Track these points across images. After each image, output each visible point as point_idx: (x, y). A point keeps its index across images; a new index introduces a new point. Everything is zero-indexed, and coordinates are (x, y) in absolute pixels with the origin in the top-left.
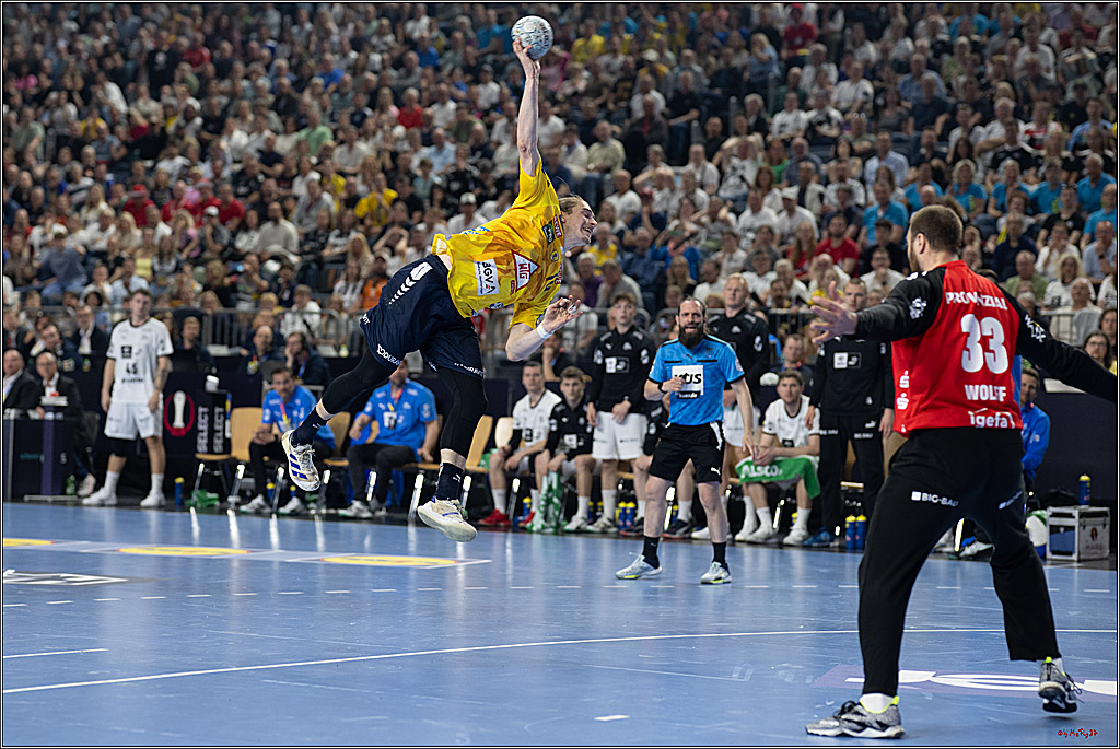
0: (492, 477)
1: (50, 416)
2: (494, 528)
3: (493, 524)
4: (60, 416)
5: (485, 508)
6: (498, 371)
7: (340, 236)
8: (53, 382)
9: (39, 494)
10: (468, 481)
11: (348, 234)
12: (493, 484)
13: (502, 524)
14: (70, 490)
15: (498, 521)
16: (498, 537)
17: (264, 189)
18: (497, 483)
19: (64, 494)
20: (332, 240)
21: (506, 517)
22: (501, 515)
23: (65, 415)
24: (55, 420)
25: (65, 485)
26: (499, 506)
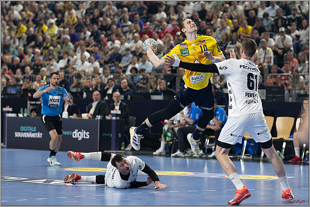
0: (294, 142)
1: (114, 118)
2: (295, 163)
3: (295, 162)
4: (118, 118)
5: (292, 155)
6: (297, 98)
7: (232, 44)
8: (118, 104)
9: (110, 150)
10: (284, 144)
11: (236, 43)
12: (295, 145)
13: (298, 162)
14: (122, 148)
15: (297, 161)
16: (296, 167)
17: (201, 24)
18: (296, 145)
19: (121, 150)
20: (228, 46)
21: (300, 159)
22: (298, 158)
23: (120, 118)
24: (116, 120)
25: (121, 146)
26: (297, 154)
